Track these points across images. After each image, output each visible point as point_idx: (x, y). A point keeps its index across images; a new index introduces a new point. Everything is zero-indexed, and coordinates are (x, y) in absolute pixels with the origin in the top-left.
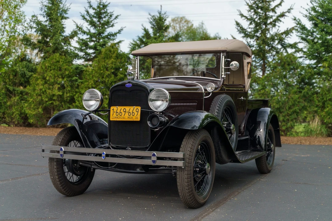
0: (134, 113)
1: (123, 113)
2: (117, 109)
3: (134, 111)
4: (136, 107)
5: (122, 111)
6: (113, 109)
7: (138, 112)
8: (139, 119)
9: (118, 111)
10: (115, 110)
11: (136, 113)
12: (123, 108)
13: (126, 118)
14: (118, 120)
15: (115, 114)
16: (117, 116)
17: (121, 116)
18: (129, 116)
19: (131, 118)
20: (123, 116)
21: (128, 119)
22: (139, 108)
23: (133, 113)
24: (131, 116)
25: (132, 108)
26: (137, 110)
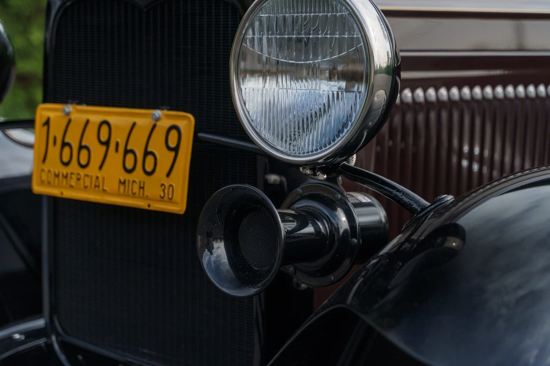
0: (152, 154)
1: (98, 151)
2: (65, 122)
3: (157, 146)
4: (164, 118)
6: (47, 123)
7: (176, 150)
8: (178, 206)
10: (57, 129)
11: (165, 158)
12: (96, 115)
13: (111, 184)
14: (69, 194)
17: (82, 172)
18: (124, 176)
19: (136, 189)
20: (93, 170)
21: (118, 195)
22: (186, 122)
23: (147, 153)
24: (138, 175)
25: (143, 118)
26: (174, 134)
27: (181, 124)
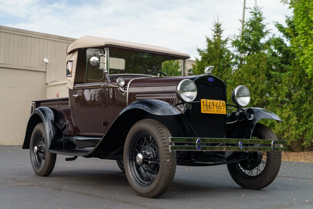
3: (221, 105)
4: (222, 102)
5: (211, 104)
6: (203, 102)
7: (224, 106)
8: (225, 113)
9: (208, 104)
10: (205, 103)
12: (211, 101)
13: (215, 111)
14: (208, 113)
15: (205, 106)
16: (207, 109)
17: (211, 109)
18: (217, 110)
20: (212, 109)
21: (216, 112)
24: (219, 109)
25: (219, 101)
26: (223, 104)
27: (224, 102)
